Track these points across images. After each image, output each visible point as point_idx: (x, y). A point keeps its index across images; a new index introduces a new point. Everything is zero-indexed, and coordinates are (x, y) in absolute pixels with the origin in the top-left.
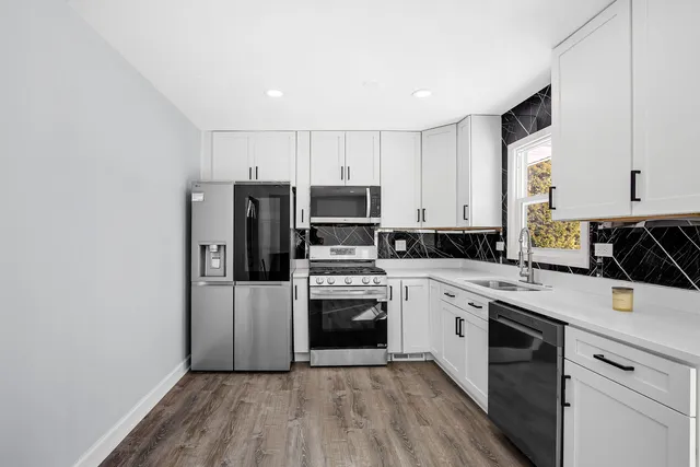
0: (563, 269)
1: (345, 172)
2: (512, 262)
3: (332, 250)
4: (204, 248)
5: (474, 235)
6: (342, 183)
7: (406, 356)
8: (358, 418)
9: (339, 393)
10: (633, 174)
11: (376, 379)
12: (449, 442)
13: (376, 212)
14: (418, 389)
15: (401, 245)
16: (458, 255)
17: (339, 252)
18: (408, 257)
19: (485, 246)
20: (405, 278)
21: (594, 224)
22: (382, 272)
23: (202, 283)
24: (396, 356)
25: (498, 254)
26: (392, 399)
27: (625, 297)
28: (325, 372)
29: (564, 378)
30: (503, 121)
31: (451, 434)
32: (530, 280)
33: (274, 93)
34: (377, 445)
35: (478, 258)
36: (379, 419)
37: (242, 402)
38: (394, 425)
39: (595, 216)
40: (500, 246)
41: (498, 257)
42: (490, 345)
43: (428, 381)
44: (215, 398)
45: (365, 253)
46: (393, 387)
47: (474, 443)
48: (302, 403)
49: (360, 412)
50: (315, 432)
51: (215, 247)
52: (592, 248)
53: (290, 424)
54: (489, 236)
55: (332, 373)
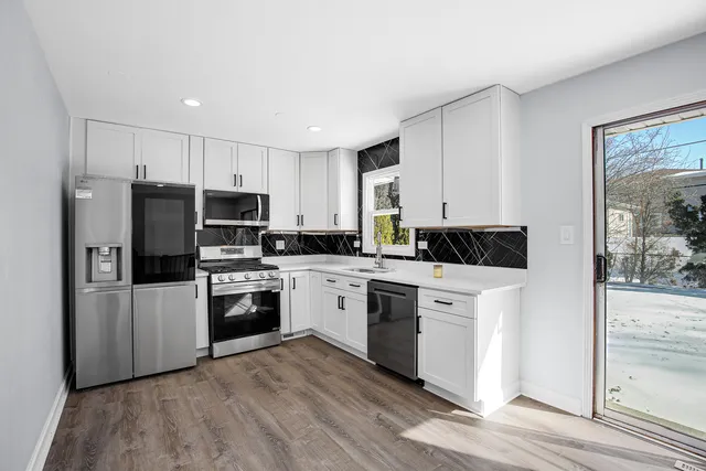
0: (400, 258)
1: (237, 179)
2: (366, 255)
3: (222, 250)
4: (90, 250)
5: (335, 236)
6: (234, 189)
7: (292, 335)
8: (279, 384)
9: (253, 372)
10: (444, 204)
11: (277, 356)
12: (348, 379)
13: (266, 217)
14: (312, 355)
15: (280, 245)
16: (322, 252)
17: (229, 252)
18: (286, 254)
19: (345, 244)
20: (292, 271)
21: (417, 230)
22: (275, 268)
23: (87, 291)
24: (285, 336)
25: (355, 250)
26: (299, 366)
27: (439, 270)
28: (230, 360)
29: (418, 318)
30: (359, 156)
31: (347, 375)
32: (380, 266)
33: (192, 103)
34: (304, 395)
35: (339, 254)
36: (296, 380)
37: (164, 401)
38: (308, 380)
39: (418, 226)
40: (357, 244)
41: (355, 252)
42: (368, 312)
43: (316, 349)
44: (130, 405)
45: (250, 252)
46: (293, 358)
47: (363, 376)
48: (226, 387)
49: (279, 379)
50: (252, 402)
51: (107, 249)
52: (417, 244)
53: (227, 403)
54: (348, 236)
55: (238, 359)
